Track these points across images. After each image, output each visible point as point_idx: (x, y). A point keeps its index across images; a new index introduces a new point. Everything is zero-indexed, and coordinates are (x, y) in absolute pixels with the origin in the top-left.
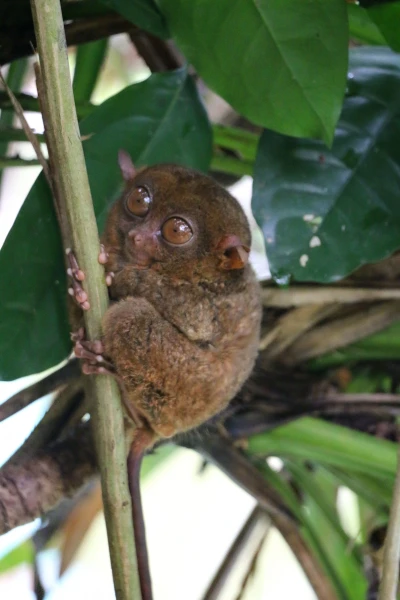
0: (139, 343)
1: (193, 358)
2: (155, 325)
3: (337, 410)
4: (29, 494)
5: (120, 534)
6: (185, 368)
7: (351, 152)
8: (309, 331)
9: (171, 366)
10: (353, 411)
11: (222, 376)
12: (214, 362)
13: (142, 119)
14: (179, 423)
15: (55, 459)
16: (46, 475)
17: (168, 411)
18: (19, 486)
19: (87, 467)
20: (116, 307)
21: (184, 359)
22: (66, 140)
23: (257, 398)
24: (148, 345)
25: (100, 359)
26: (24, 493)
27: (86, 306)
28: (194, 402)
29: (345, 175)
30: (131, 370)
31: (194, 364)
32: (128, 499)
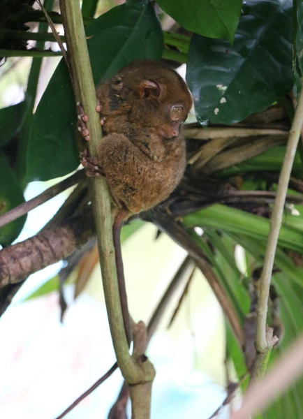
0: (120, 160)
1: (153, 168)
2: (130, 149)
3: (234, 200)
4: (56, 246)
5: (109, 269)
6: (148, 175)
7: (244, 48)
8: (219, 154)
9: (139, 173)
10: (245, 200)
11: (168, 178)
12: (164, 170)
13: (122, 27)
14: (143, 205)
15: (71, 227)
16: (66, 236)
17: (136, 199)
18: (50, 242)
19: (90, 231)
20: (105, 138)
21: (147, 169)
22: (77, 38)
23: (189, 193)
24: (125, 161)
25: (96, 168)
26: (53, 246)
27: (88, 138)
28: (152, 193)
29: (241, 61)
30: (114, 176)
31: (153, 172)
32: (113, 249)
